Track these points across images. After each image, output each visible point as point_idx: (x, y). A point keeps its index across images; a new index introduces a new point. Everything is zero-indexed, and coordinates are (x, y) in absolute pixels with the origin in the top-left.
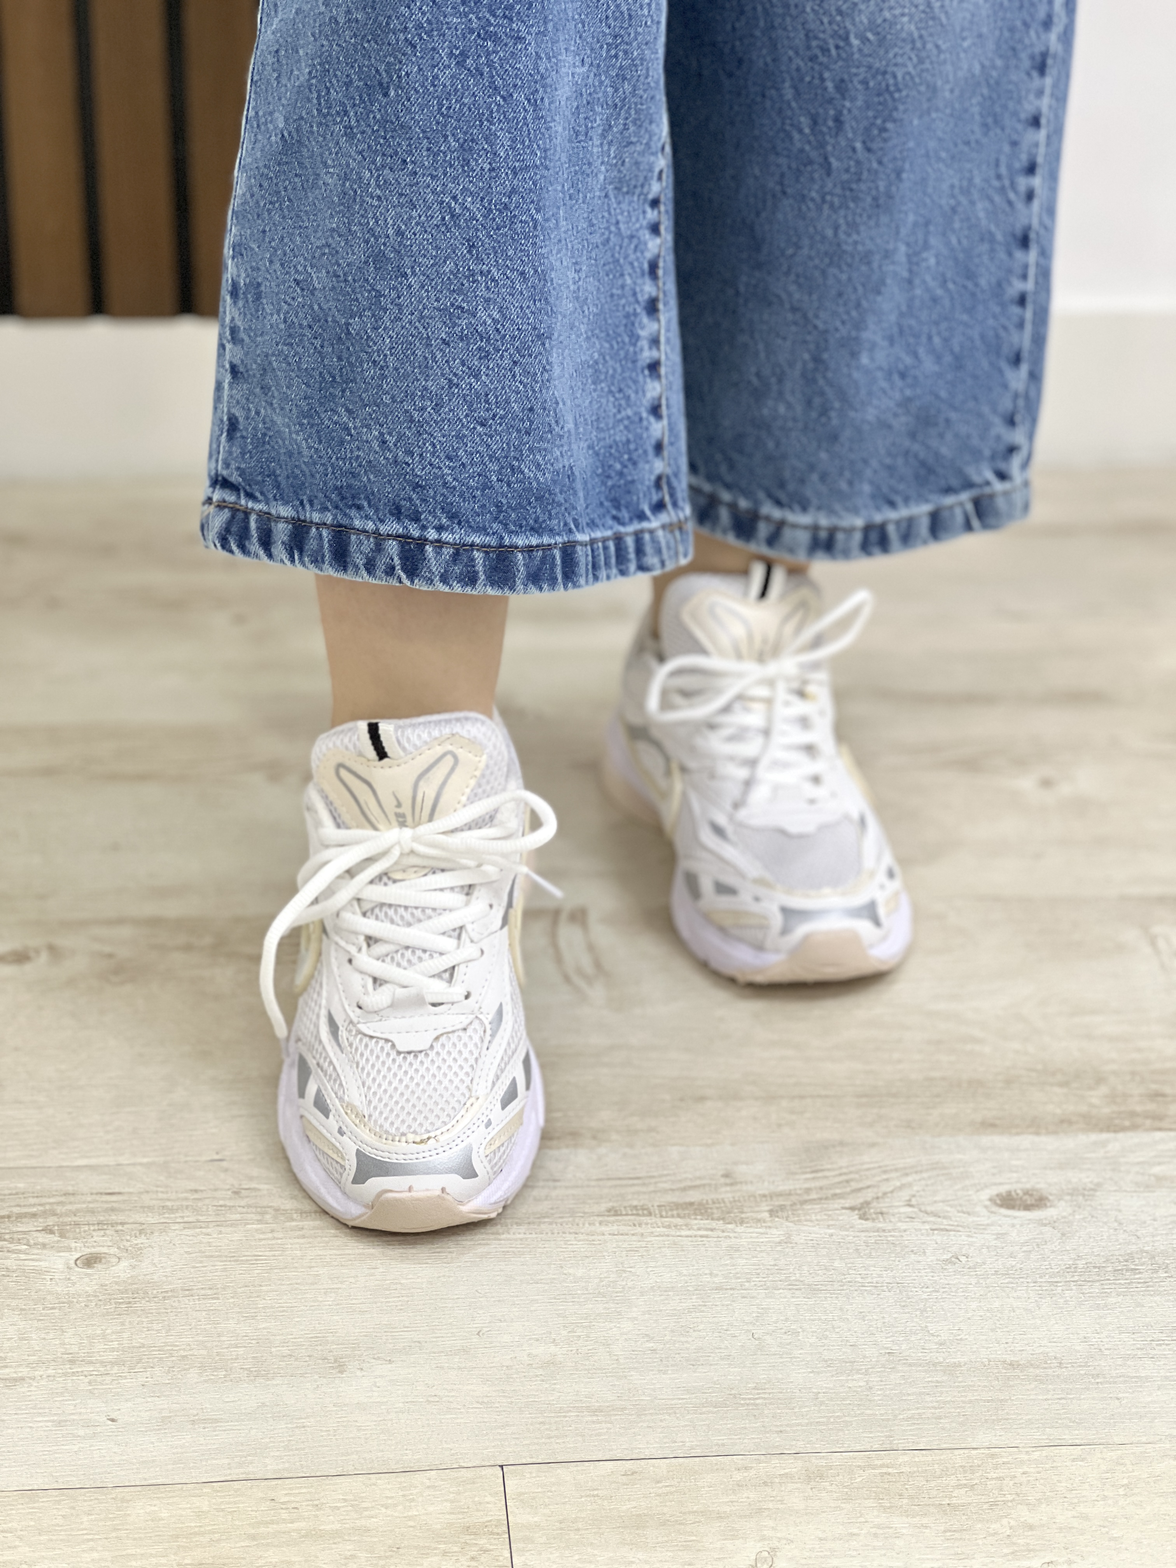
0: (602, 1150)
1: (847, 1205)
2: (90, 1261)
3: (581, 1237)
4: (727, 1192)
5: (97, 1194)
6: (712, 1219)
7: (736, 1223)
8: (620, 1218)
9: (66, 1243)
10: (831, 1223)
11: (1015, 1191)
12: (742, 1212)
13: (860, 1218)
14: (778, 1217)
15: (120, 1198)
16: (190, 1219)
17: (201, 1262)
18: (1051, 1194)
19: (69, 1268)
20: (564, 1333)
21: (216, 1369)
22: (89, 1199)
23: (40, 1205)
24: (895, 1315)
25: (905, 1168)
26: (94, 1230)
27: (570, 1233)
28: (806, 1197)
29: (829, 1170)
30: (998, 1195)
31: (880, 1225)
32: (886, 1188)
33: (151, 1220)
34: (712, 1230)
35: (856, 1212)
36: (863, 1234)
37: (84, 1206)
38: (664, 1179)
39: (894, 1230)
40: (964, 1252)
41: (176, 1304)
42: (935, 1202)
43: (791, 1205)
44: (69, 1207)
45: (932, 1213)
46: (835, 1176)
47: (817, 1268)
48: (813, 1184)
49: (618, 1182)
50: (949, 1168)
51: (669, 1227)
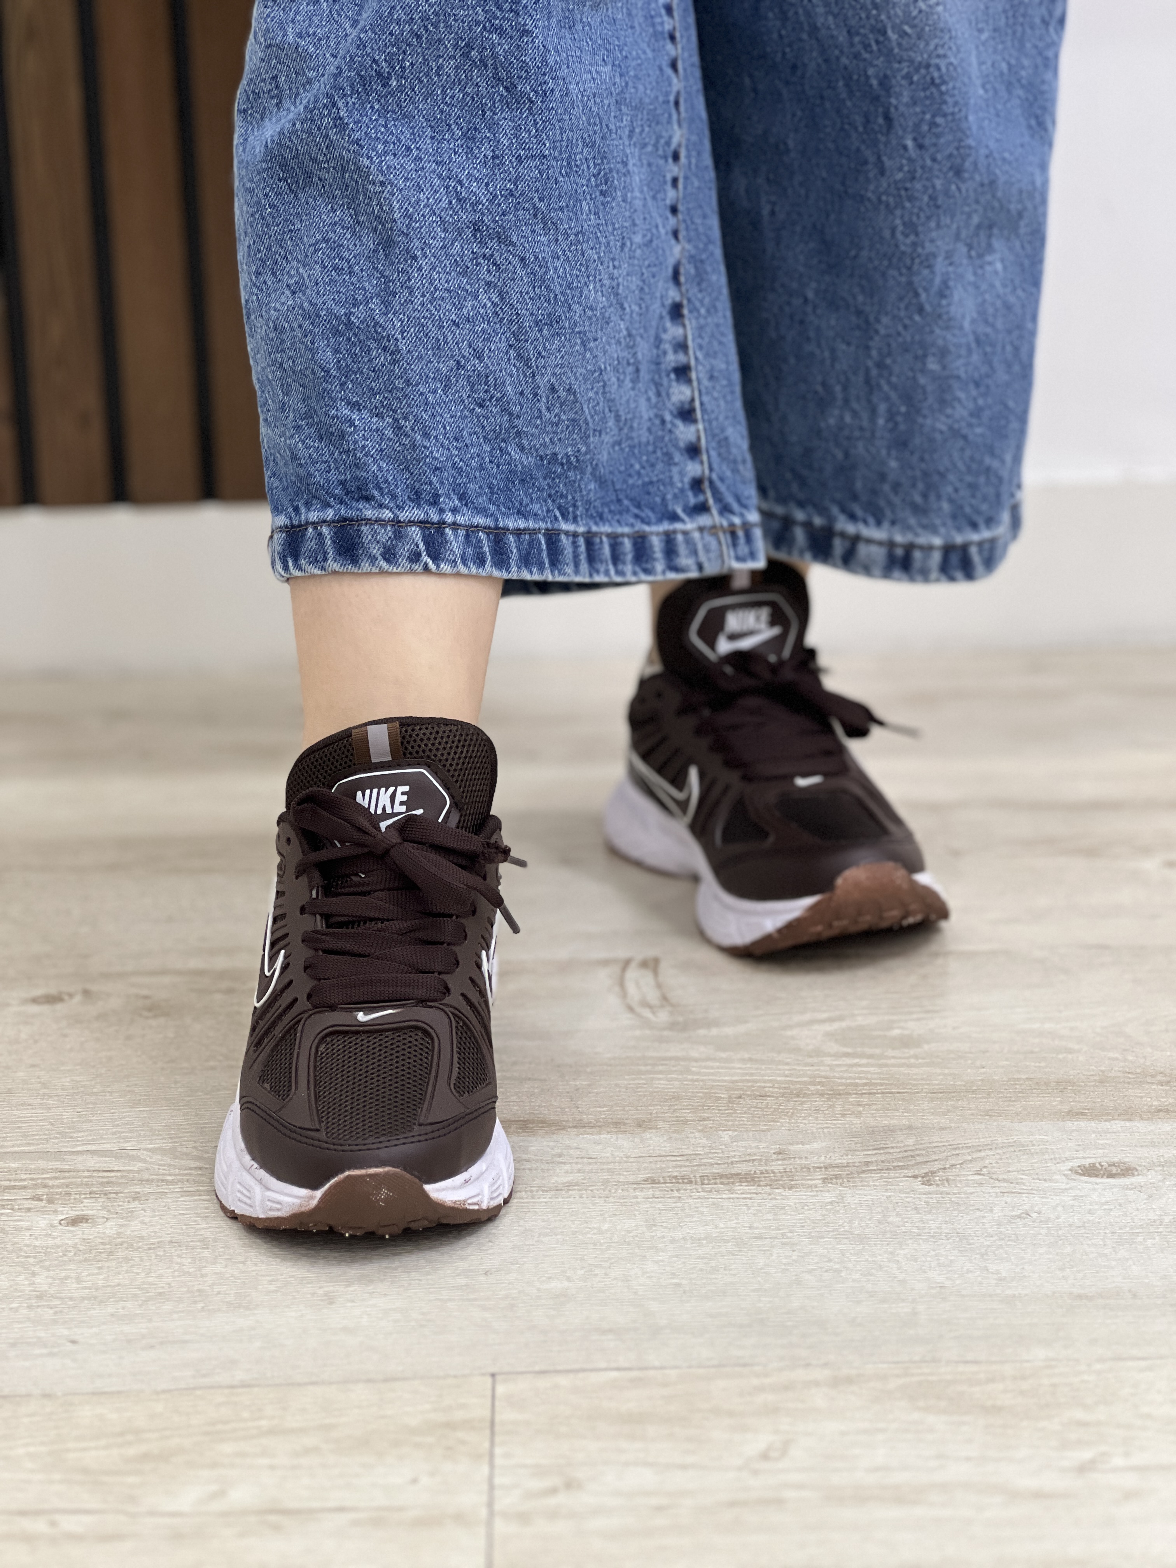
0: (647, 1135)
1: (910, 1174)
2: (75, 1221)
3: (612, 1200)
4: (779, 1165)
5: (94, 1171)
6: (759, 1186)
7: (784, 1188)
8: (656, 1185)
9: (53, 1207)
10: (889, 1187)
11: (1100, 1163)
12: (792, 1180)
13: (923, 1184)
14: (831, 1183)
15: (119, 1174)
17: (195, 1221)
18: (1140, 1166)
19: (52, 1226)
20: (582, 1272)
21: (195, 1302)
22: (86, 1174)
23: (32, 1179)
24: (953, 1258)
25: (979, 1146)
26: (85, 1198)
27: (600, 1197)
28: (864, 1168)
29: (892, 1147)
30: (1079, 1166)
31: (946, 1189)
32: (953, 1162)
33: (147, 1190)
34: (757, 1194)
35: (920, 1179)
36: (924, 1196)
37: (78, 1180)
38: (711, 1155)
40: (1036, 1209)
41: (161, 1253)
42: (1009, 1171)
43: (848, 1174)
44: (62, 1181)
45: (1004, 1179)
46: (899, 1152)
47: (868, 1222)
48: (874, 1159)
49: (660, 1158)
50: (1027, 1146)
51: (710, 1191)
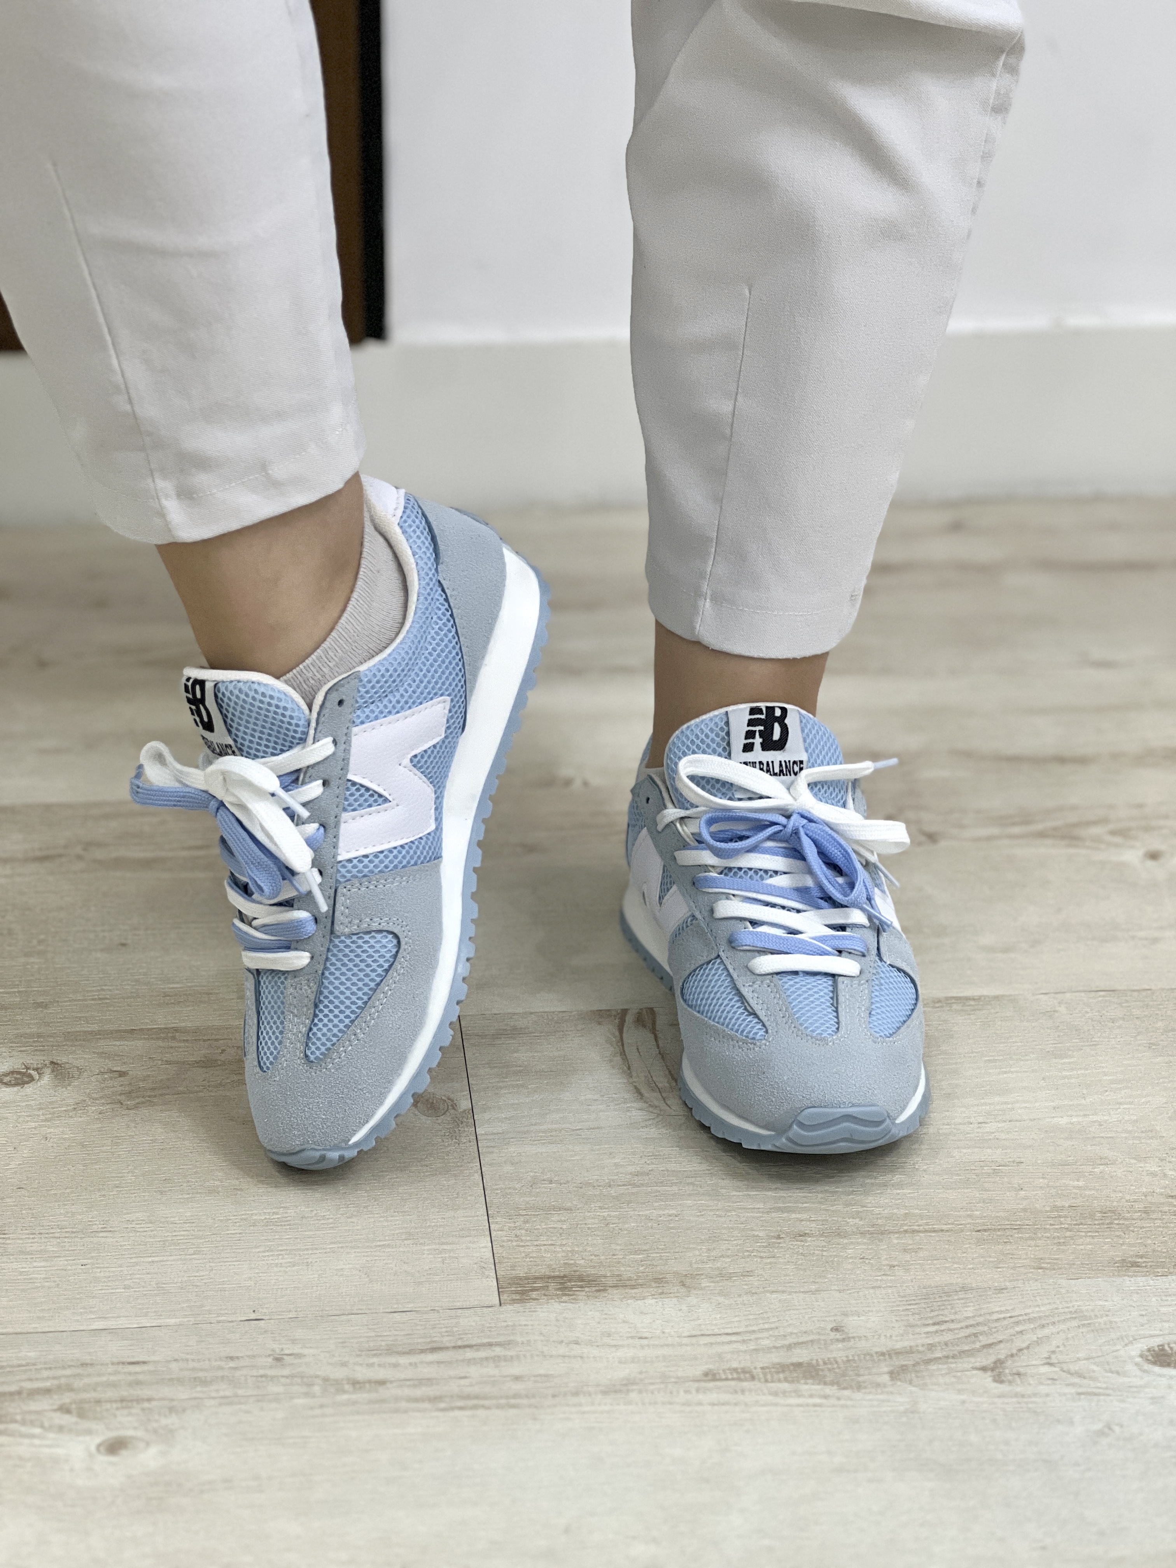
0: (693, 1300)
1: (978, 1365)
2: (115, 1447)
3: (676, 1408)
4: (840, 1350)
5: (118, 1363)
6: (825, 1384)
7: (851, 1387)
8: (718, 1383)
9: (86, 1424)
10: (961, 1386)
11: (1169, 1344)
12: (858, 1375)
13: (995, 1381)
14: (900, 1380)
15: (144, 1368)
16: (228, 1393)
19: (91, 1456)
20: (666, 1529)
22: (111, 1368)
23: (54, 1378)
24: (1046, 1500)
25: (1040, 1318)
26: (117, 1409)
27: (663, 1403)
28: (930, 1356)
29: (953, 1321)
30: (1149, 1350)
31: (1019, 1389)
32: (1019, 1343)
33: (182, 1395)
34: (826, 1397)
35: (989, 1373)
36: (999, 1400)
37: (104, 1379)
38: (766, 1334)
39: (1035, 1395)
40: (1117, 1421)
41: (215, 1499)
42: (1079, 1359)
43: (914, 1365)
44: (86, 1380)
45: (1076, 1372)
46: (962, 1328)
47: (950, 1443)
48: (936, 1339)
49: (712, 1339)
50: (1090, 1318)
51: (775, 1394)
